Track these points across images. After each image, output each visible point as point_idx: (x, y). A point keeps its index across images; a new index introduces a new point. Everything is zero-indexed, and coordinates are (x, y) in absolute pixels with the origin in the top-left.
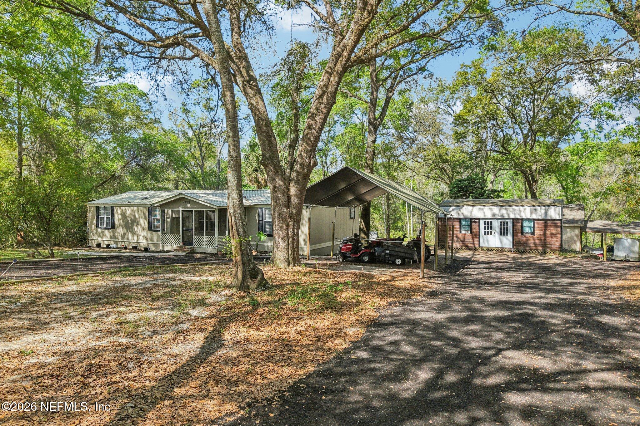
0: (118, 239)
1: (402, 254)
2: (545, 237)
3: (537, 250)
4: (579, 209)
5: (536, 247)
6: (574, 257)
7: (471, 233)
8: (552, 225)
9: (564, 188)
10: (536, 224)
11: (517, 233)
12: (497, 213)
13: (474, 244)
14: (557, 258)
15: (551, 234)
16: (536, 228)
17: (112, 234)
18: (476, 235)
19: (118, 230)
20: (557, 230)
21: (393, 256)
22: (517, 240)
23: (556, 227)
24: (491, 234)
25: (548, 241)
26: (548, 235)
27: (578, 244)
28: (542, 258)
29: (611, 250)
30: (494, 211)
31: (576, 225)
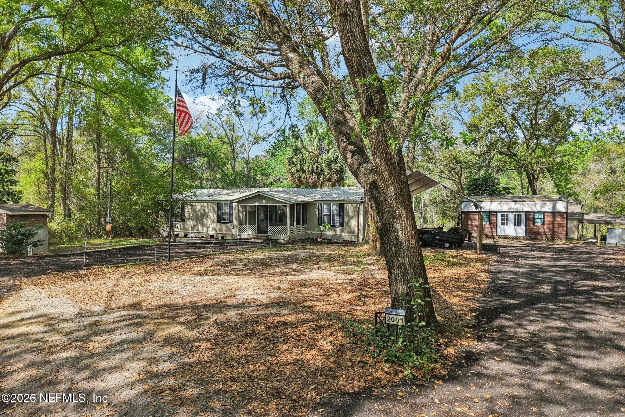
0: (188, 230)
1: (450, 239)
2: (554, 227)
3: (547, 238)
4: (577, 204)
5: (546, 235)
6: (578, 243)
7: (490, 223)
8: (559, 217)
9: (556, 185)
10: (545, 216)
11: (529, 224)
12: (512, 207)
13: (492, 233)
14: (564, 244)
15: (559, 224)
16: (546, 220)
17: (182, 226)
18: (494, 226)
19: (188, 223)
20: (563, 221)
21: (443, 240)
22: (529, 230)
23: (563, 218)
24: (507, 225)
25: (556, 230)
26: (556, 225)
27: (576, 233)
28: (552, 243)
29: (604, 239)
30: (510, 205)
31: (574, 218)
